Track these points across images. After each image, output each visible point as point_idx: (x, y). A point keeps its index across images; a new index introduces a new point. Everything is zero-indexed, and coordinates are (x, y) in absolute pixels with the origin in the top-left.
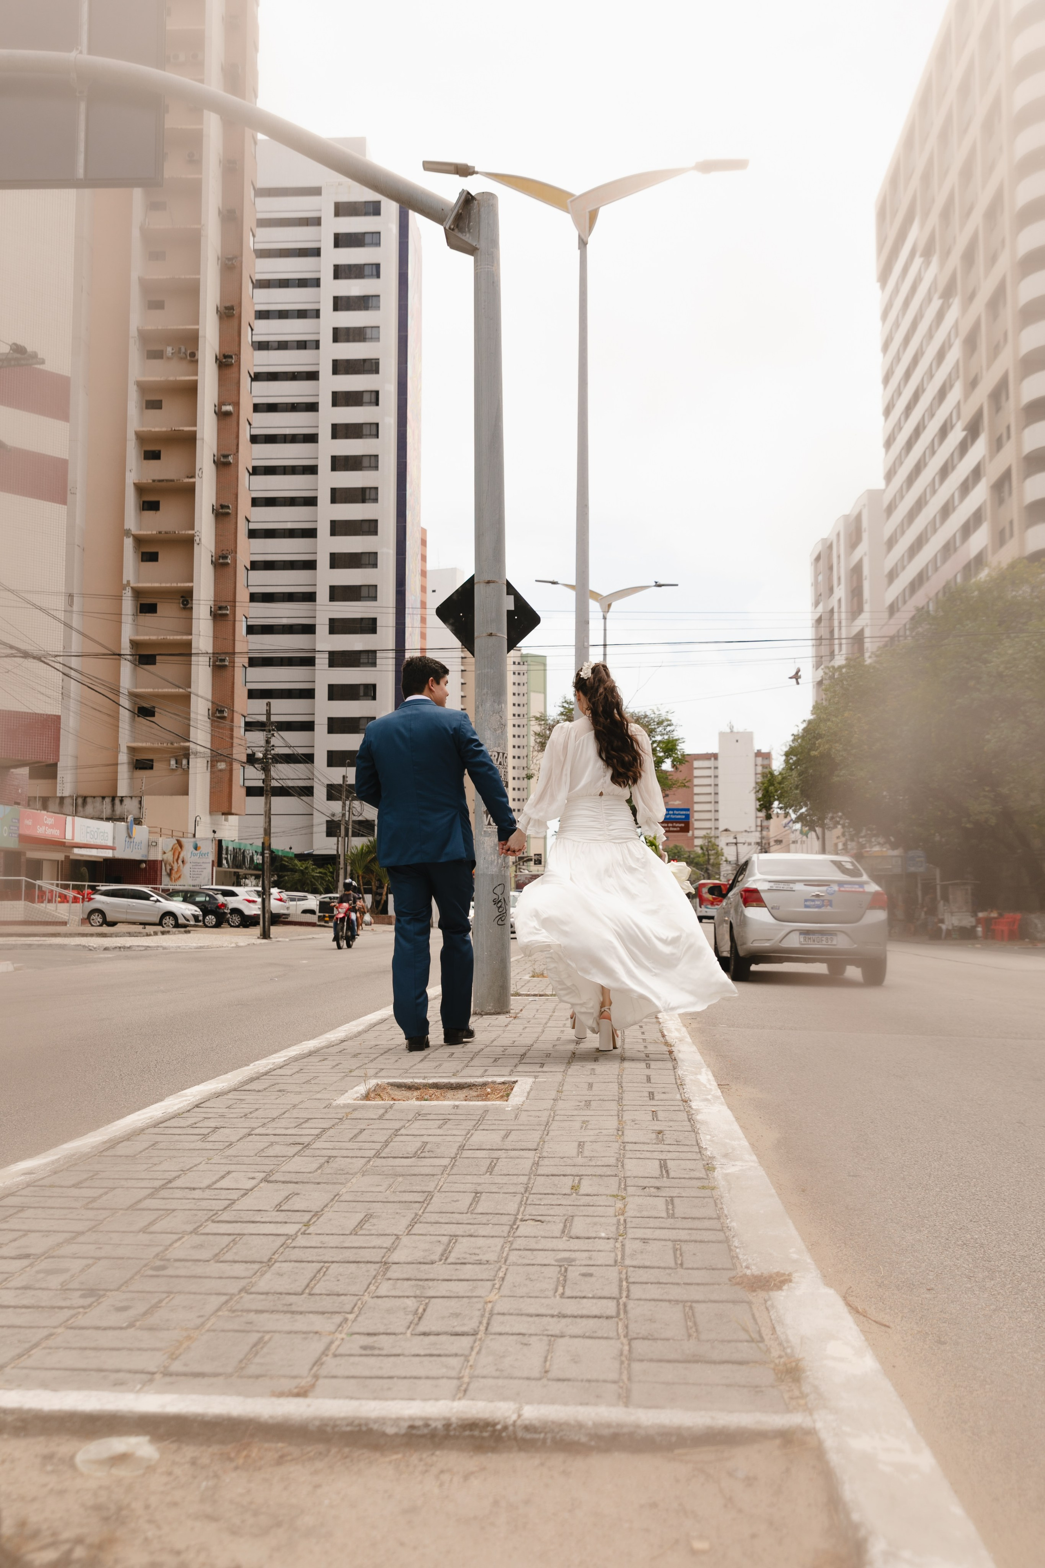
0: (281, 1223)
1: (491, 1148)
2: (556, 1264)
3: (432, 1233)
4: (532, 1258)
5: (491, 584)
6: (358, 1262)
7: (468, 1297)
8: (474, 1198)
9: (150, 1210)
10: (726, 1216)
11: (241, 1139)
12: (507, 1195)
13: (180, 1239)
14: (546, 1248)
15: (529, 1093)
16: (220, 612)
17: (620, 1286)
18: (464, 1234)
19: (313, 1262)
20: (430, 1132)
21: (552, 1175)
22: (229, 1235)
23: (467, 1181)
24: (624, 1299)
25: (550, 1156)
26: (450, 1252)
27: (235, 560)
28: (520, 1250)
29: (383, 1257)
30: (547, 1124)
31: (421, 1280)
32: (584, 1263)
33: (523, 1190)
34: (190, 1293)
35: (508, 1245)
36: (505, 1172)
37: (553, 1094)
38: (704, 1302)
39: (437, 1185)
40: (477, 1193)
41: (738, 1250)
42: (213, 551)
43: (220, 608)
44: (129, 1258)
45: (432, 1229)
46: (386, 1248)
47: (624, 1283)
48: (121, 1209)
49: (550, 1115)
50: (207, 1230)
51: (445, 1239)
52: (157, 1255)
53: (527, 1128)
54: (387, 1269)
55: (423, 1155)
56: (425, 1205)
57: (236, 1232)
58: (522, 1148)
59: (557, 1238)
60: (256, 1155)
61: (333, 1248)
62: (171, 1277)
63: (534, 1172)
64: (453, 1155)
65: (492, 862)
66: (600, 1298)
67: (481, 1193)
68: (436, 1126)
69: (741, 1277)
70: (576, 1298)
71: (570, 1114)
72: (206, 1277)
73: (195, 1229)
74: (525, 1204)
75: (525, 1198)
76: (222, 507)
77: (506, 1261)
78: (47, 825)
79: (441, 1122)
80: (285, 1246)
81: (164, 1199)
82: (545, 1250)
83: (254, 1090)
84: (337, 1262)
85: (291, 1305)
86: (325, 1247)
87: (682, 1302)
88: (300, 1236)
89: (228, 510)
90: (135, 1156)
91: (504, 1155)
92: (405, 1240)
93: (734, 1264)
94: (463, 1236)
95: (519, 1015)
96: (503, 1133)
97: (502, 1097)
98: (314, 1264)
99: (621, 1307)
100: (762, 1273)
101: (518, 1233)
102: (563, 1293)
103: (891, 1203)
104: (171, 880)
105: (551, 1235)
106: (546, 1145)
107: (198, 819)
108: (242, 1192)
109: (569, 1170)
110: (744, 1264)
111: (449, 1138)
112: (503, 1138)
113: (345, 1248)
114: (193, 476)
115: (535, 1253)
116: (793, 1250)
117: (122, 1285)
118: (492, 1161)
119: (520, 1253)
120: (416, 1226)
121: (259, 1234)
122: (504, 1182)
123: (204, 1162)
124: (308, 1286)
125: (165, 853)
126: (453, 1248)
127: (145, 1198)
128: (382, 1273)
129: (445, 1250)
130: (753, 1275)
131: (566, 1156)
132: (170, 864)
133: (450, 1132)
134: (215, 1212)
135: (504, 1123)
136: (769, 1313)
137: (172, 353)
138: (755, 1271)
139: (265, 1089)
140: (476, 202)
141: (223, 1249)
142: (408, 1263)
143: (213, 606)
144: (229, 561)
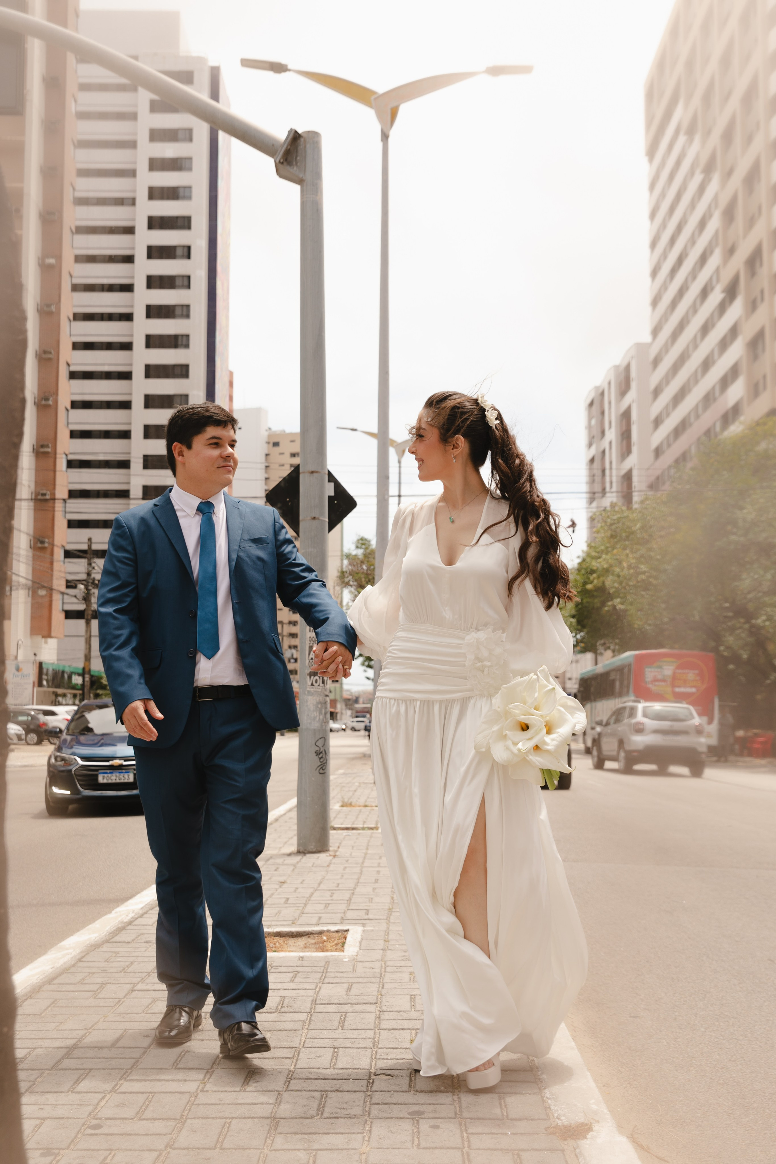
0: (181, 1081)
1: (338, 1002)
2: (410, 1117)
3: (306, 1089)
4: (390, 1111)
5: (315, 474)
6: (253, 1118)
7: (346, 1149)
8: (333, 1054)
9: (70, 1069)
10: (537, 1068)
11: (126, 995)
12: (359, 1050)
13: (103, 1098)
14: (399, 1102)
15: (360, 943)
16: (42, 450)
17: (462, 1137)
18: (332, 1089)
19: (217, 1118)
20: (285, 986)
21: (394, 1029)
22: (143, 1093)
23: (325, 1036)
24: (466, 1149)
25: (389, 1010)
26: (323, 1107)
27: (56, 402)
28: (379, 1104)
29: (272, 1113)
30: (381, 976)
31: (306, 1134)
32: (431, 1115)
33: (371, 1045)
34: (127, 1150)
35: (368, 1099)
36: (354, 1027)
37: (381, 944)
38: (528, 1150)
39: (301, 1040)
40: (334, 1048)
41: (549, 1101)
42: (36, 392)
43: (42, 446)
44: (68, 1118)
45: (305, 1085)
46: (272, 1104)
47: (465, 1134)
48: (46, 1069)
49: (382, 966)
50: (122, 1089)
51: (317, 1095)
52: (90, 1114)
53: (365, 980)
54: (277, 1123)
55: (283, 1010)
56: (295, 1061)
57: (148, 1090)
58: (364, 1002)
59: (406, 1092)
60: (143, 1012)
61: (229, 1104)
62: (107, 1135)
63: (377, 1027)
64: (308, 1010)
65: (315, 718)
66: (448, 1148)
67: (338, 1048)
68: (289, 980)
69: (554, 1127)
70: (429, 1148)
71: (398, 965)
72: (135, 1135)
73: (113, 1088)
74: (375, 1058)
75: (374, 1052)
76: (45, 352)
77: (369, 1115)
79: (291, 975)
80: (190, 1103)
81: (79, 1058)
82: (399, 1104)
83: (124, 942)
84: (236, 1118)
85: (209, 1159)
86: (223, 1104)
87: (511, 1150)
88: (200, 1094)
89: (50, 356)
90: (41, 1014)
91: (350, 1010)
92: (286, 1095)
93: (547, 1115)
94: (331, 1091)
95: (337, 854)
96: (346, 986)
97: (337, 944)
98: (218, 1120)
99: (465, 1156)
100: (571, 1124)
101: (374, 1089)
102: (419, 1145)
103: (665, 1044)
105: (401, 1089)
106: (384, 999)
107: (20, 642)
108: (142, 1050)
109: (406, 1024)
110: (556, 1115)
111: (302, 992)
112: (347, 992)
113: (240, 1104)
115: (392, 1106)
116: (592, 1101)
117: (70, 1144)
118: (342, 1015)
119: (380, 1106)
120: (292, 1081)
121: (167, 1092)
122: (355, 1037)
123: (101, 1020)
124: (218, 1141)
126: (325, 1103)
127: (63, 1058)
128: (273, 1127)
129: (319, 1105)
130: (563, 1126)
131: (402, 1009)
133: (301, 986)
134: (125, 1071)
135: (345, 975)
136: (578, 1160)
138: (564, 1121)
139: (133, 940)
140: (302, 140)
141: (141, 1107)
142: (293, 1118)
143: (35, 444)
144: (51, 402)
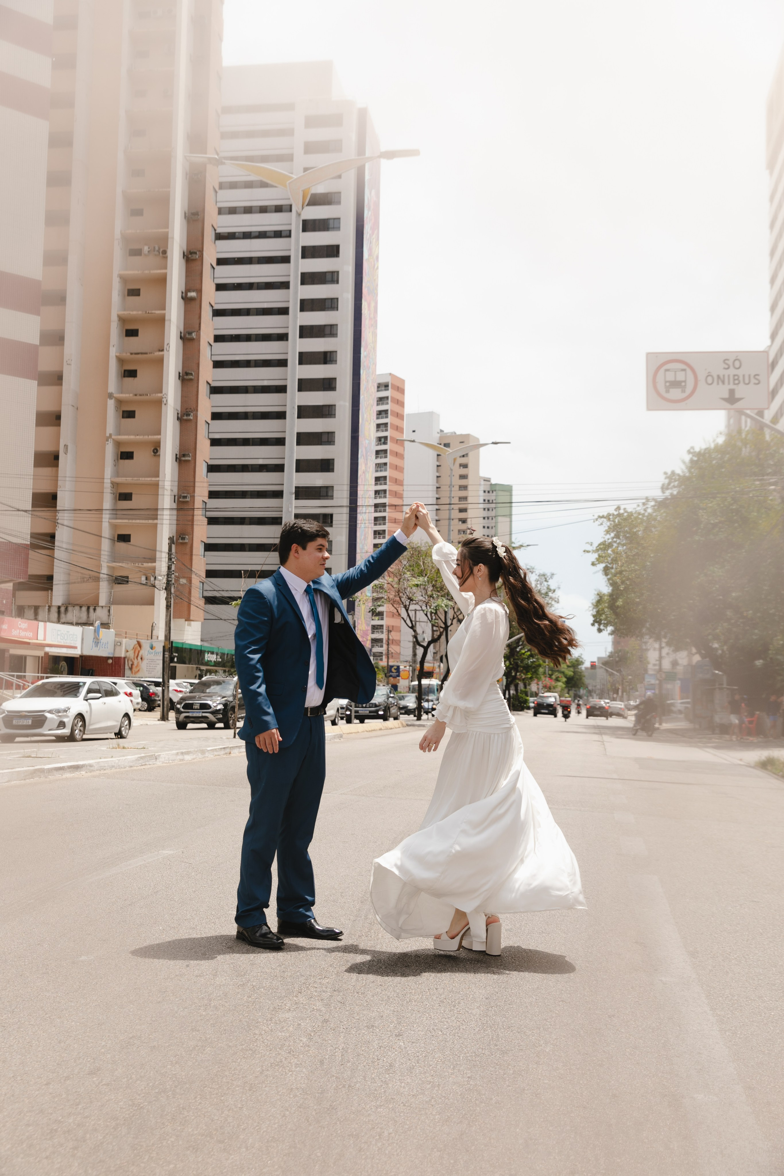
16: (183, 459)
27: (197, 416)
42: (179, 409)
43: (184, 455)
76: (187, 374)
78: (21, 629)
89: (191, 377)
104: (132, 672)
107: (154, 624)
114: (163, 350)
125: (127, 651)
132: (131, 660)
137: (149, 251)
143: (178, 453)
144: (191, 418)
